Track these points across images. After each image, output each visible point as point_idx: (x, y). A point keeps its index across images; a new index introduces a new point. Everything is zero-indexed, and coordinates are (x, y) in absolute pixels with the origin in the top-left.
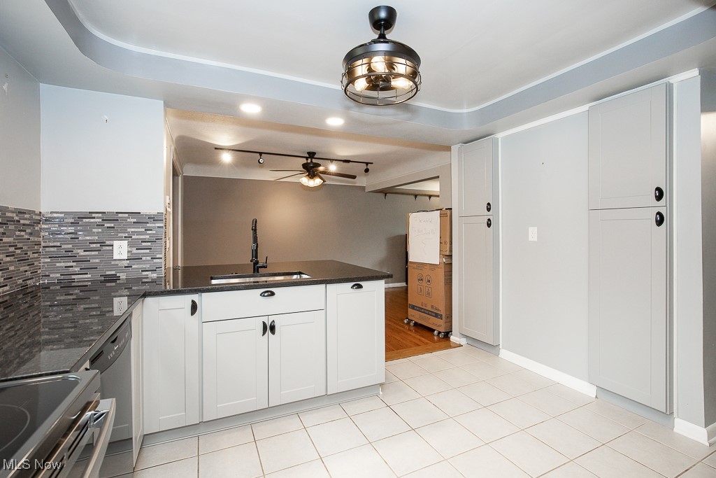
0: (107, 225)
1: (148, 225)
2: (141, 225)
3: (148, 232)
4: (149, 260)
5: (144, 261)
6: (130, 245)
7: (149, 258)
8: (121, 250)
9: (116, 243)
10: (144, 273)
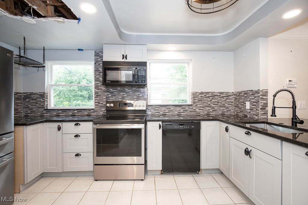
0: (245, 96)
1: (255, 95)
2: (253, 95)
3: (255, 98)
4: (255, 111)
5: (254, 111)
6: (250, 104)
7: (255, 110)
8: (248, 105)
9: (247, 103)
10: (254, 116)
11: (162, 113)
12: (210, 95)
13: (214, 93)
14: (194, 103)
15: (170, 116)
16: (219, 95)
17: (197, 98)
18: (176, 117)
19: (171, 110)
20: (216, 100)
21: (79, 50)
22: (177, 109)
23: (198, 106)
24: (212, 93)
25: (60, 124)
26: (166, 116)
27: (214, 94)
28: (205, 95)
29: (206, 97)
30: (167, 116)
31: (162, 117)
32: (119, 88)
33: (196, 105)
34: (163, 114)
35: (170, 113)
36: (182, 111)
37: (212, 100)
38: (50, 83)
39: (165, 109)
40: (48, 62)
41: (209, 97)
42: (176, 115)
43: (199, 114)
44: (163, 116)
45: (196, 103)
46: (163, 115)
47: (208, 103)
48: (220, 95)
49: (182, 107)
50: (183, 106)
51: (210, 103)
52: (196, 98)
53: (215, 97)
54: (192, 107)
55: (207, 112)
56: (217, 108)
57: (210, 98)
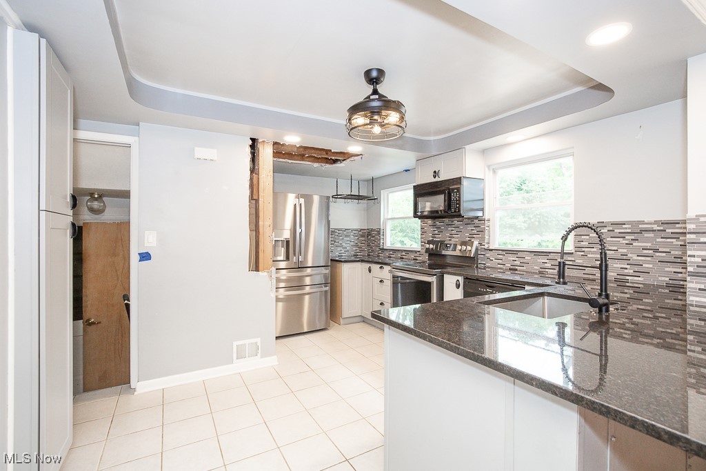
11: (509, 265)
12: (626, 228)
13: (643, 223)
14: (580, 249)
15: (524, 273)
16: (659, 228)
17: (588, 237)
18: (536, 276)
19: (525, 261)
20: (649, 245)
21: (406, 171)
22: (539, 261)
23: (589, 256)
24: (635, 224)
25: (370, 265)
26: (516, 272)
27: (640, 226)
28: (611, 229)
29: (612, 234)
30: (519, 273)
31: (509, 273)
32: (446, 220)
33: (583, 253)
34: (511, 267)
35: (524, 268)
36: (548, 265)
37: (634, 244)
38: (386, 217)
39: (514, 259)
40: (390, 195)
41: (622, 235)
42: (536, 273)
43: (591, 277)
44: (511, 271)
45: (583, 249)
46: (510, 269)
47: (620, 250)
48: (662, 228)
49: (550, 257)
50: (552, 254)
51: (625, 251)
52: (583, 237)
53: (646, 235)
54: (573, 259)
55: (616, 274)
56: (651, 266)
57: (627, 237)
